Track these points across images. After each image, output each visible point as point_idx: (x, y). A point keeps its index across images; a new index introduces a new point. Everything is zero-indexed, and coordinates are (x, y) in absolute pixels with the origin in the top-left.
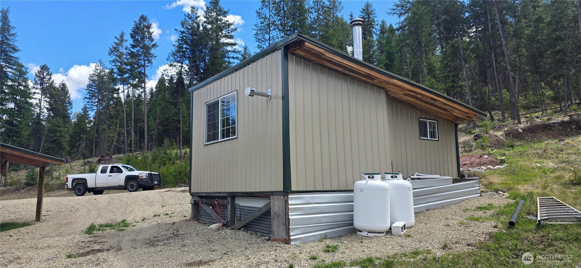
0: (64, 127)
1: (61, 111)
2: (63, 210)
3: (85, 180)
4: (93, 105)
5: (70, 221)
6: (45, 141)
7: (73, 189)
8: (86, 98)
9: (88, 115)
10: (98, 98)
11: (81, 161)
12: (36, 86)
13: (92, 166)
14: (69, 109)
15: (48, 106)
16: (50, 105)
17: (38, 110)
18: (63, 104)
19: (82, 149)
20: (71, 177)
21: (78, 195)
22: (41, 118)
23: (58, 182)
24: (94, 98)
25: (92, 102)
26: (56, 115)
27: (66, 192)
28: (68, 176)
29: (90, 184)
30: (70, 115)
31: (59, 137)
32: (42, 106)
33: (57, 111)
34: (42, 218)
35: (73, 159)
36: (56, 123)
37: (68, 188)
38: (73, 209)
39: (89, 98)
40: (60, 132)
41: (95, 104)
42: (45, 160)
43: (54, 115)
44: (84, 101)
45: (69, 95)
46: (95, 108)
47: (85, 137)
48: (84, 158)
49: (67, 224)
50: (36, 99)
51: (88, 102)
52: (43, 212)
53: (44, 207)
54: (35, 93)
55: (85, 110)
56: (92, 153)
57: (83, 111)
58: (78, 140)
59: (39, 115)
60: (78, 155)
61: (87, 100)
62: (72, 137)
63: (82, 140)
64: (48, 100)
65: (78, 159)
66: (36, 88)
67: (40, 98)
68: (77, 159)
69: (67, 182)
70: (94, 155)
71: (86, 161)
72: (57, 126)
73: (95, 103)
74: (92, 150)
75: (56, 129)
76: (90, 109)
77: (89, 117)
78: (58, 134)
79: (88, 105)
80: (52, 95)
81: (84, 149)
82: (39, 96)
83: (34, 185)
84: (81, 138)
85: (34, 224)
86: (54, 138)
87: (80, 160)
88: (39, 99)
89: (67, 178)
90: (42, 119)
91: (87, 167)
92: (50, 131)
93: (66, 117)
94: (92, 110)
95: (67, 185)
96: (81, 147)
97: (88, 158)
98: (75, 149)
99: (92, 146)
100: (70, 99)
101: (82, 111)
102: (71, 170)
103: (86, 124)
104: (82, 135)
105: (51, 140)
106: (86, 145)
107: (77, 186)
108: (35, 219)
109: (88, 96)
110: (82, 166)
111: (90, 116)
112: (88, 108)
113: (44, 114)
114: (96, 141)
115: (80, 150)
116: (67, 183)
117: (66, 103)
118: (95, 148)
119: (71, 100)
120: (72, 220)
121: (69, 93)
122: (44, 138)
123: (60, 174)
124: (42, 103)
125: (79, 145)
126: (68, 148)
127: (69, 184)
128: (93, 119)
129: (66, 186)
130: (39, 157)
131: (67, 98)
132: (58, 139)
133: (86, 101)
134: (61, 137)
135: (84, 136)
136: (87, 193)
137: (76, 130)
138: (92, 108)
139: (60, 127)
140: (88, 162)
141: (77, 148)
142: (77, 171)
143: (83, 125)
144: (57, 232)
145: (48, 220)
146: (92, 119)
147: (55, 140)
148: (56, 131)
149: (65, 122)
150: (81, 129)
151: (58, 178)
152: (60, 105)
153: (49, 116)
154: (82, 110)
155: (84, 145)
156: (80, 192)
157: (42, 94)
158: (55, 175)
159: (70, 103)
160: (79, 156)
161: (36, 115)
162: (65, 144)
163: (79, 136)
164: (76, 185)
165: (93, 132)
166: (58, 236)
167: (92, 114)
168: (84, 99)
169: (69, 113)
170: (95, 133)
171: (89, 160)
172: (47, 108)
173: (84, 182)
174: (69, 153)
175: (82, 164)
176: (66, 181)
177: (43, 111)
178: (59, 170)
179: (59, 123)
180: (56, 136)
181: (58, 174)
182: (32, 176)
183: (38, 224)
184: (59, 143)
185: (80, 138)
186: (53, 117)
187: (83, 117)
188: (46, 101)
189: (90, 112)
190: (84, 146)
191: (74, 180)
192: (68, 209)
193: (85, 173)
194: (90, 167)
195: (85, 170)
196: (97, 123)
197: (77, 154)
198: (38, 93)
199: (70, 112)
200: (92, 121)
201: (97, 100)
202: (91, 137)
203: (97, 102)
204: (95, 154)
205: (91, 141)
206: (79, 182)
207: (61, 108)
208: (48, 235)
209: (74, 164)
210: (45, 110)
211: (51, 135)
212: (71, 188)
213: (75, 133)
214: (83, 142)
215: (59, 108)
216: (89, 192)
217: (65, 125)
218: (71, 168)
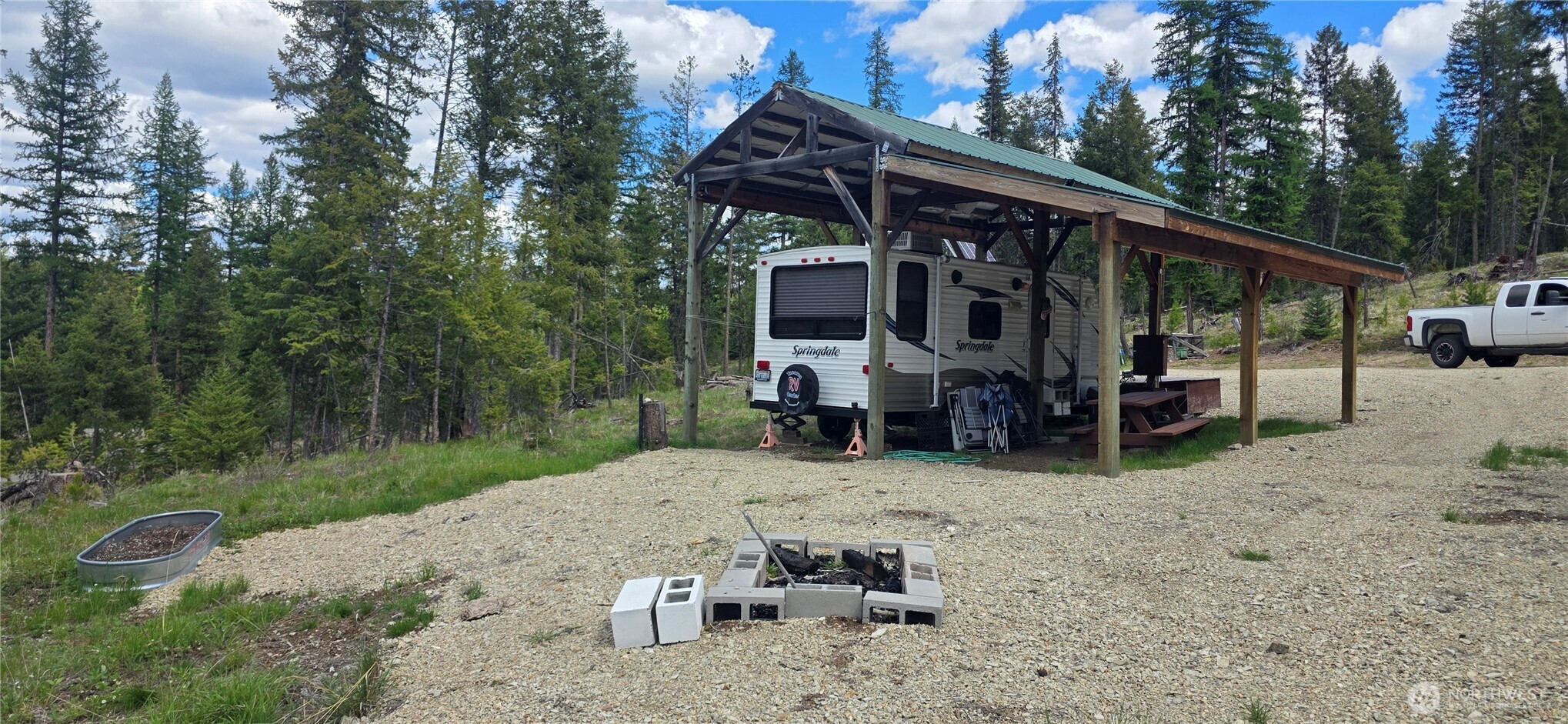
0: (1390, 185)
1: (1379, 143)
2: (1409, 399)
3: (1461, 324)
4: (1467, 114)
5: (1432, 430)
6: (1343, 226)
7: (1427, 348)
8: (1446, 95)
9: (1453, 144)
10: (1481, 90)
11: (1442, 276)
12: (1309, 88)
13: (1475, 287)
14: (1398, 134)
15: (1342, 135)
16: (1348, 131)
17: (1318, 148)
18: (1382, 122)
19: (1442, 241)
20: (1419, 316)
21: (1443, 366)
22: (1329, 166)
23: (1383, 330)
24: (1470, 91)
25: (1464, 105)
26: (1365, 156)
27: (1406, 357)
28: (1411, 314)
29: (1477, 336)
30: (1402, 151)
31: (1378, 211)
32: (1328, 135)
33: (1367, 143)
34: (1357, 415)
35: (1418, 271)
36: (1368, 174)
37: (1413, 346)
38: (1433, 400)
39: (1453, 95)
40: (1380, 196)
41: (1473, 110)
42: (1358, 269)
43: (1360, 156)
44: (1439, 104)
45: (1395, 95)
46: (1473, 121)
47: (1449, 208)
48: (1449, 267)
49: (1424, 436)
50: (1312, 120)
51: (1454, 106)
52: (1358, 403)
53: (1359, 391)
54: (1309, 106)
55: (1443, 131)
56: (1471, 253)
57: (1437, 134)
58: (1430, 218)
59: (1321, 161)
60: (1430, 258)
61: (1449, 101)
62: (1410, 211)
63: (1440, 217)
64: (1340, 117)
65: (1433, 269)
66: (1312, 93)
67: (1321, 117)
68: (1430, 270)
69: (1410, 328)
70: (1475, 257)
71: (1457, 274)
72: (1371, 184)
73: (1472, 105)
74: (1470, 242)
75: (1369, 190)
76: (1459, 127)
77: (1456, 151)
78: (1376, 204)
79: (1453, 114)
80: (1351, 104)
81: (1447, 241)
82: (1318, 113)
83: (1324, 336)
84: (1436, 212)
85: (1340, 427)
86: (1367, 215)
87: (1437, 271)
88: (1320, 121)
89: (1410, 319)
90: (1330, 170)
91: (1461, 292)
92: (1357, 198)
93: (1391, 157)
94: (1465, 128)
95: (1410, 337)
96: (1438, 234)
97: (1459, 266)
98: (1422, 243)
99: (1470, 231)
100: (1399, 106)
101: (1433, 134)
102: (1412, 301)
103: (1448, 171)
104: (1440, 203)
105: (1358, 220)
106: (1452, 230)
107: (1438, 341)
108: (1340, 418)
109: (1451, 90)
110: (1444, 287)
111: (1459, 145)
112: (1453, 124)
113: (1334, 157)
114: (1481, 217)
115: (1435, 244)
116: (1409, 333)
117: (1389, 120)
118: (1479, 236)
119: (1402, 109)
120: (1438, 429)
121: (1397, 90)
122: (1338, 219)
123: (1386, 309)
124: (1329, 128)
125: (1433, 231)
126: (1405, 241)
127: (1417, 335)
128: (1467, 153)
129: (1407, 340)
130: (1344, 261)
131: (1390, 106)
132: (1375, 218)
133: (1445, 106)
134: (1382, 212)
135: (1445, 205)
136: (1468, 361)
137: (1421, 191)
138: (1465, 122)
139: (1379, 186)
140: (1462, 276)
141: (1427, 240)
142: (1432, 301)
143: (1440, 175)
144: (1402, 454)
145: (1372, 422)
146: (1463, 154)
147: (1369, 221)
148: (1370, 196)
149: (1390, 172)
150: (1435, 187)
151: (1380, 321)
152: (1376, 127)
153: (1347, 160)
154: (1434, 131)
155: (1446, 230)
156: (1446, 356)
157: (1325, 104)
158: (1374, 312)
159: (1400, 118)
160: (1434, 260)
161: (1315, 161)
162: (1395, 230)
163: (1432, 204)
164: (1434, 339)
165: (1472, 190)
166: (1405, 461)
167: (1463, 140)
168: (1439, 101)
169: (1400, 146)
170: (1477, 190)
171: (1463, 270)
172: (1340, 140)
173: (1458, 329)
174: (1406, 254)
175: (1445, 282)
176: (1405, 329)
177: (1331, 148)
178: (1381, 301)
179: (1375, 174)
180: (1370, 209)
181: (1379, 310)
182: (1317, 314)
183: (1349, 430)
184: (1379, 228)
185: (1434, 211)
186: (1358, 163)
187: (1438, 152)
188: (1339, 123)
189: (1456, 135)
190: (1447, 233)
191: (1428, 324)
192: (1420, 399)
193: (1456, 305)
194: (1471, 289)
195: (1454, 298)
196: (1480, 163)
197: (1427, 254)
198: (1317, 105)
199: (1402, 142)
200: (1463, 159)
201: (1477, 96)
202: (1468, 207)
203: (1478, 102)
204: (1480, 253)
205: (1467, 217)
206: (1443, 331)
207: (1377, 133)
208: (1380, 459)
209: (1420, 283)
210: (1337, 147)
211: (1359, 207)
212: (1421, 344)
213: (1420, 198)
214: (1443, 223)
215: (1371, 135)
216: (1475, 359)
217: (1391, 179)
218: (1414, 293)
